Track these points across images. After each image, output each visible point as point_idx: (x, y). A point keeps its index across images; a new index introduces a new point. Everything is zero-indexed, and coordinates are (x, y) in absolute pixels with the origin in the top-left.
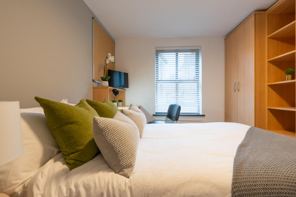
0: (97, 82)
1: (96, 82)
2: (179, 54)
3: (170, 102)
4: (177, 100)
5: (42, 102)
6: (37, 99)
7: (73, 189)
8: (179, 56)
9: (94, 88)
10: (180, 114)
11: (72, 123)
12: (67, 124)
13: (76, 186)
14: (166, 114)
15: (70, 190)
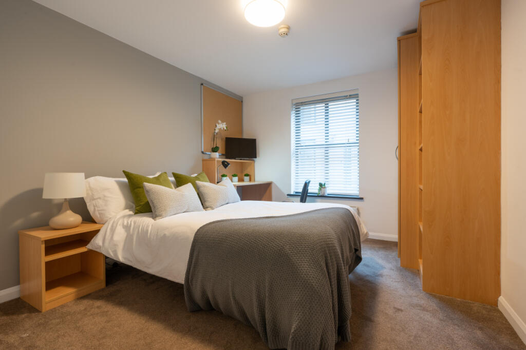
0: (208, 153)
1: (206, 154)
2: (330, 104)
3: (306, 177)
4: (327, 175)
5: (127, 175)
6: (124, 172)
7: (129, 223)
8: (331, 108)
9: (203, 160)
10: (308, 195)
11: (140, 188)
12: (137, 188)
13: (131, 222)
14: (300, 194)
15: (128, 223)
